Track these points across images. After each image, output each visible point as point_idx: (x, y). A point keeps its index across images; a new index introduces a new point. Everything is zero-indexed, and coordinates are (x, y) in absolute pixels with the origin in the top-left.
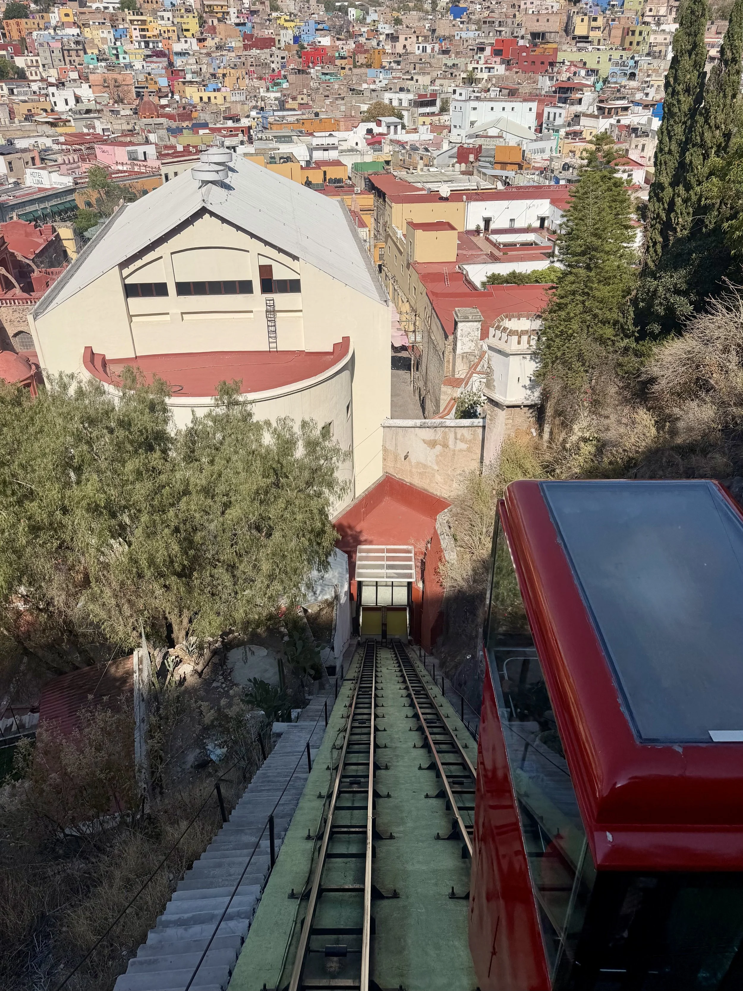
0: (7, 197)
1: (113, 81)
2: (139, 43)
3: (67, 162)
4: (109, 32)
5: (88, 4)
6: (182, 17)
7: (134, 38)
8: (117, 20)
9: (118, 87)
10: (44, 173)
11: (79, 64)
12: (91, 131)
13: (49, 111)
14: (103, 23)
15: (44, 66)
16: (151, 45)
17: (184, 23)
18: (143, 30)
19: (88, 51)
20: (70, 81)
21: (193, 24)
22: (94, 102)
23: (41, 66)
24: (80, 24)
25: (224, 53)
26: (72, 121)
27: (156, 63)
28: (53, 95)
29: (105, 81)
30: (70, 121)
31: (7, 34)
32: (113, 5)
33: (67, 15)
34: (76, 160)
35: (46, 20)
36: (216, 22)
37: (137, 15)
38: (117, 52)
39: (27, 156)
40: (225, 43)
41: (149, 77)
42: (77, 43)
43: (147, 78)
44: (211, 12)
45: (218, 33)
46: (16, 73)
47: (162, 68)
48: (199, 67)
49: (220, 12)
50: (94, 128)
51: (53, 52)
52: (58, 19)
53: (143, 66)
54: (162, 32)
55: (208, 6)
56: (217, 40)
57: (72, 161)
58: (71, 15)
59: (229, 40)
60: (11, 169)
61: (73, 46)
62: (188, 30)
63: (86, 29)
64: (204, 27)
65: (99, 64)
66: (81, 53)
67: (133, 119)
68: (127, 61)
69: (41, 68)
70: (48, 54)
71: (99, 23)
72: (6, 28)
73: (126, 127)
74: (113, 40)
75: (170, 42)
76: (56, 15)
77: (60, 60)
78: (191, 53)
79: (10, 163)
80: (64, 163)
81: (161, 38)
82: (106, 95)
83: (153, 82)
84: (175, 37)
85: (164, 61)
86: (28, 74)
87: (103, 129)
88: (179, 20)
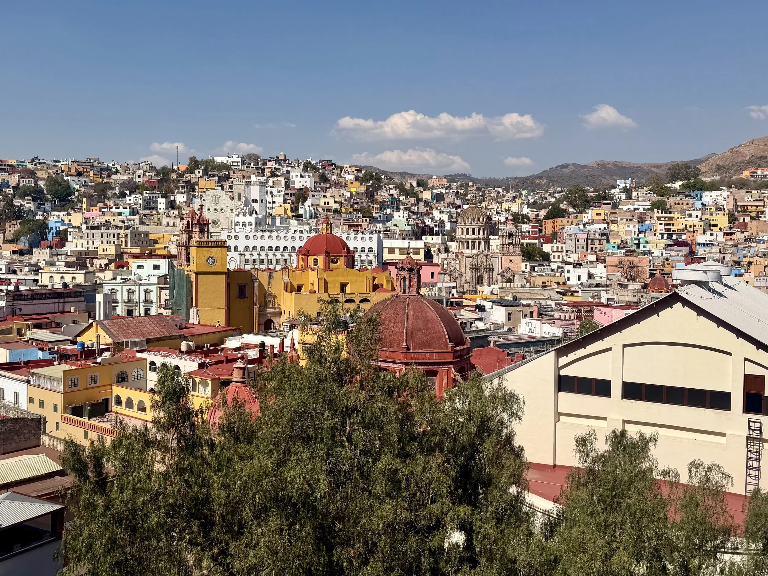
0: (497, 339)
1: (629, 262)
2: (663, 235)
3: (563, 318)
4: (635, 226)
5: (620, 207)
6: (712, 214)
7: (658, 231)
8: (645, 218)
9: (632, 268)
10: (538, 323)
11: (600, 251)
12: (596, 300)
13: (561, 283)
14: (631, 220)
15: (567, 251)
16: (674, 237)
17: (713, 220)
18: (669, 225)
19: (611, 240)
20: (587, 262)
21: (722, 221)
22: (605, 279)
23: (565, 251)
24: (609, 221)
25: (755, 244)
26: (580, 292)
27: (677, 251)
28: (568, 271)
29: (620, 263)
30: (578, 292)
31: (544, 230)
32: (644, 207)
33: (598, 214)
34: (572, 318)
35: (579, 219)
36: (748, 219)
37: (666, 213)
38: (639, 241)
39: (527, 310)
40: (756, 237)
41: (666, 262)
42: (602, 234)
43: (664, 262)
44: (745, 211)
45: (749, 228)
46: (541, 256)
47: (682, 256)
48: (722, 256)
49: (755, 211)
50: (599, 298)
51: (578, 241)
52: (589, 218)
53: (662, 254)
54: (688, 226)
55: (741, 207)
56: (746, 234)
57: (567, 318)
58: (602, 214)
59: (760, 234)
60: (510, 319)
61: (598, 236)
62: (716, 226)
63: (613, 225)
64: (734, 223)
65: (619, 251)
66: (604, 242)
67: (641, 292)
68: (647, 249)
69: (564, 253)
70: (573, 242)
71: (627, 220)
72: (544, 226)
73: (631, 299)
74: (637, 232)
75: (695, 235)
76: (589, 215)
77: (583, 247)
78: (715, 243)
79: (510, 314)
80: (560, 318)
81: (686, 231)
82: (619, 274)
83: (669, 266)
84: (701, 230)
85: (686, 250)
86: (551, 257)
87: (608, 299)
88: (708, 217)
